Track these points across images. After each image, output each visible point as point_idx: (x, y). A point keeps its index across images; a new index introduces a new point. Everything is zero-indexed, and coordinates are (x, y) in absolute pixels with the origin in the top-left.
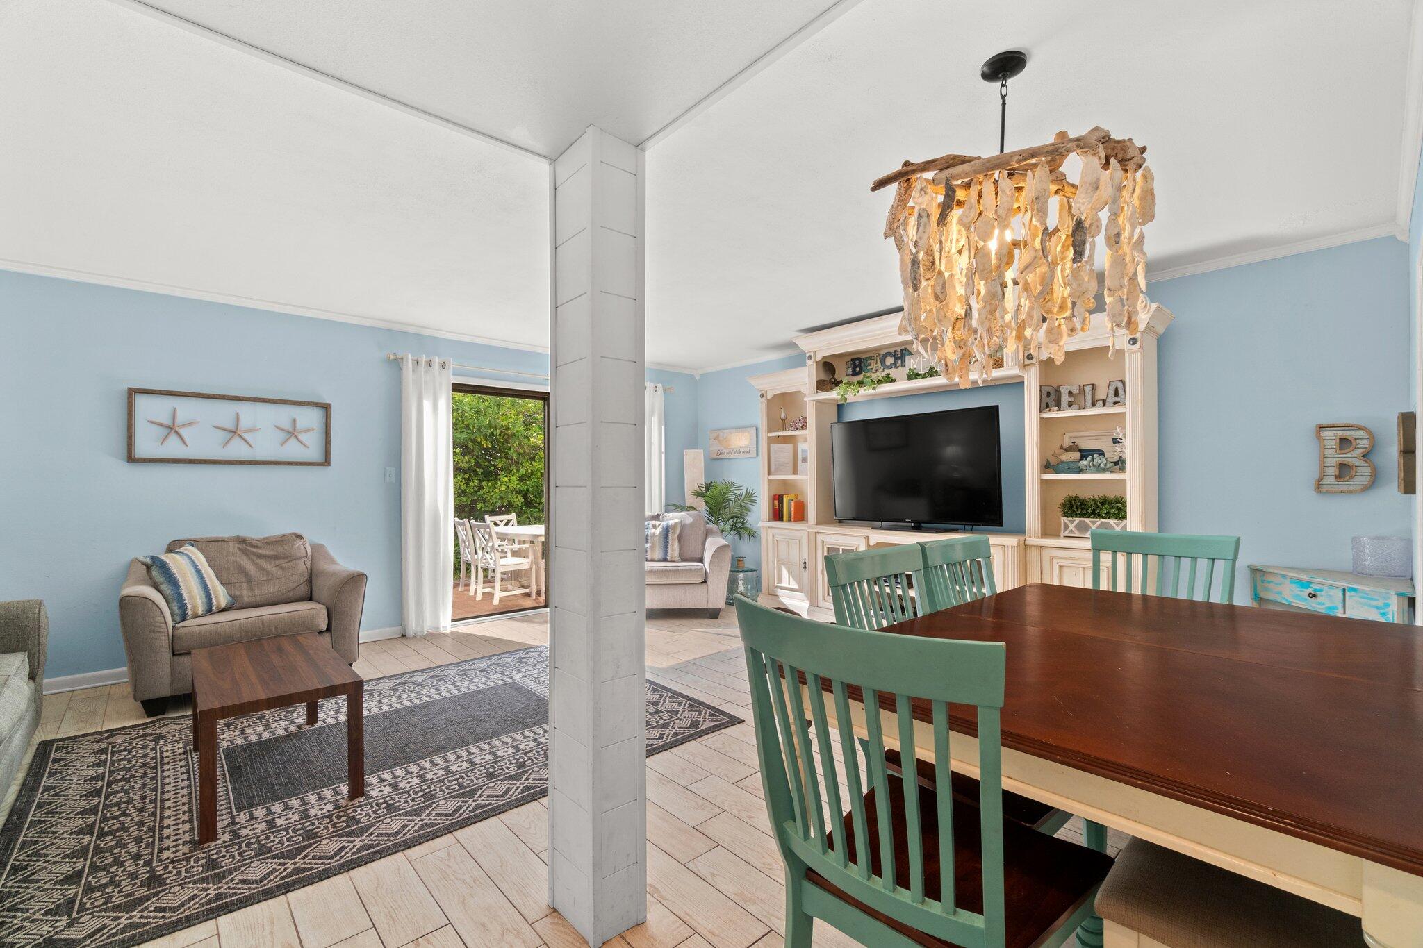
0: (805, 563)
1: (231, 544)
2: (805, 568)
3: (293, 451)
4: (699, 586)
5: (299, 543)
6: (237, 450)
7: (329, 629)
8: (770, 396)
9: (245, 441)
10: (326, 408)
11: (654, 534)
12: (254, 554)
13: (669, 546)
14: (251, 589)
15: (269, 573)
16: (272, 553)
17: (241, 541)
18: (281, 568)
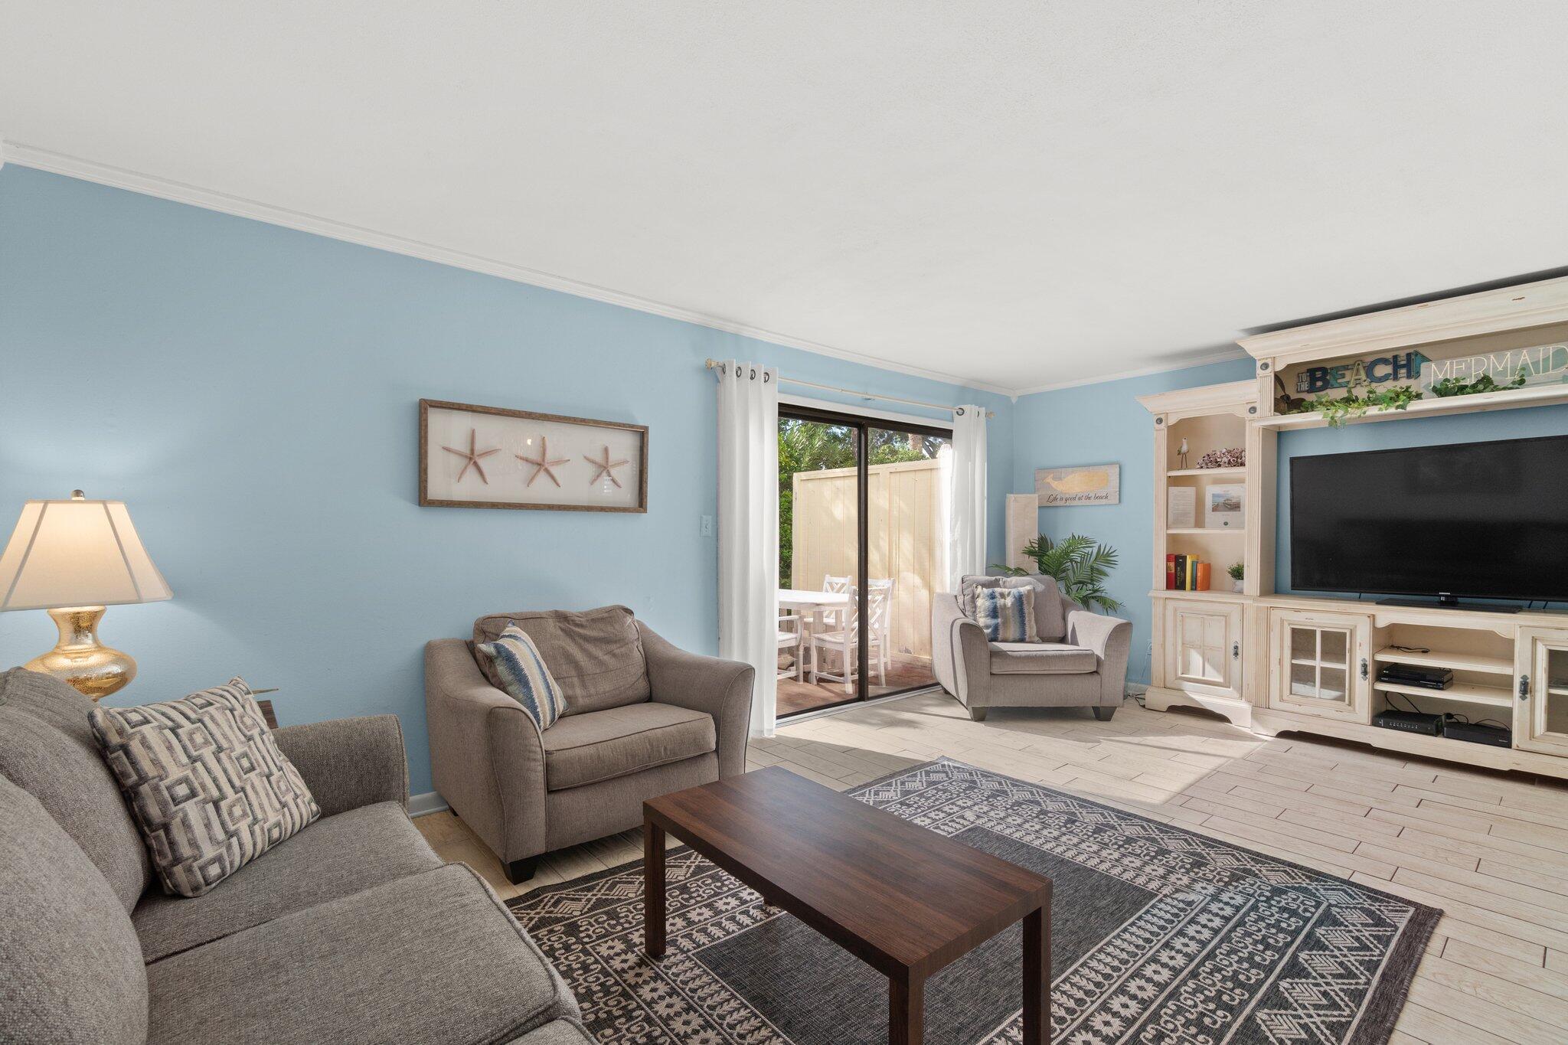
0: (1236, 648)
1: (551, 621)
2: (1236, 654)
3: (604, 492)
4: (1090, 677)
5: (629, 620)
6: (542, 490)
7: (717, 751)
8: (1172, 421)
9: (553, 477)
10: (642, 434)
11: (1005, 605)
12: (581, 636)
13: (1026, 622)
14: (584, 686)
15: (601, 663)
16: (602, 634)
17: (562, 617)
18: (614, 655)
